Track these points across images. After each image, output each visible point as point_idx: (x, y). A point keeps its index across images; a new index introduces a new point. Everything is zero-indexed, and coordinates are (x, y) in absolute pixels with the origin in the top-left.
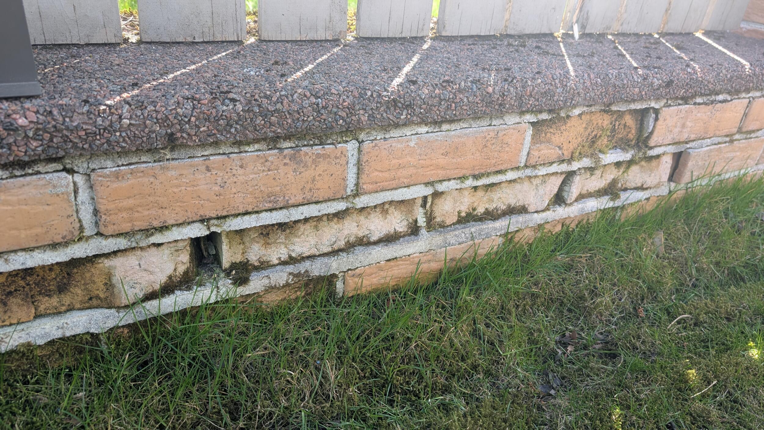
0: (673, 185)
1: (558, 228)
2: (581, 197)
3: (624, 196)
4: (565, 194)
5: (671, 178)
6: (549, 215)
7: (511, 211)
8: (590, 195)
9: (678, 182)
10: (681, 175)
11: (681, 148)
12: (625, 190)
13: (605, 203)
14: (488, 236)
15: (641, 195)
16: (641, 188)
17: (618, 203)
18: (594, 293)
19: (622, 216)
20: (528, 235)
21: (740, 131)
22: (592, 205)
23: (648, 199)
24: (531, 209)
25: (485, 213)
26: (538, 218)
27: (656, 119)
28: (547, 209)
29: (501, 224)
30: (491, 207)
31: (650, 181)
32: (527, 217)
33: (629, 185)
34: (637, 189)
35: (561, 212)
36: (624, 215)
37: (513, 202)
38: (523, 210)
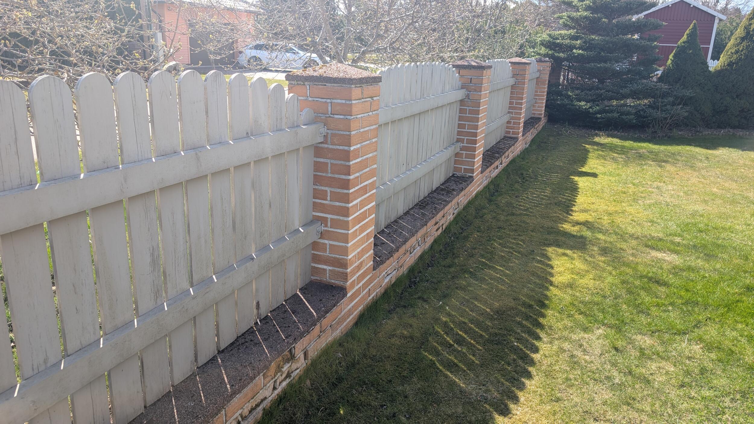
0: (306, 361)
1: (277, 396)
2: (280, 383)
3: (292, 375)
4: (275, 386)
5: (305, 359)
6: (273, 395)
7: (262, 401)
8: (282, 381)
9: (308, 360)
10: (308, 357)
11: (305, 350)
12: (292, 372)
13: (288, 381)
14: (259, 413)
15: (298, 371)
16: (297, 369)
17: (292, 378)
18: (294, 414)
19: (294, 382)
20: (269, 405)
21: (321, 332)
22: (284, 384)
23: (300, 371)
24: (267, 397)
25: (255, 406)
26: (270, 398)
27: (295, 349)
28: (272, 394)
29: (261, 407)
30: (256, 403)
31: (299, 365)
32: (267, 400)
33: (293, 370)
34: (296, 370)
35: (276, 392)
36: (295, 381)
37: (262, 398)
38: (266, 398)
